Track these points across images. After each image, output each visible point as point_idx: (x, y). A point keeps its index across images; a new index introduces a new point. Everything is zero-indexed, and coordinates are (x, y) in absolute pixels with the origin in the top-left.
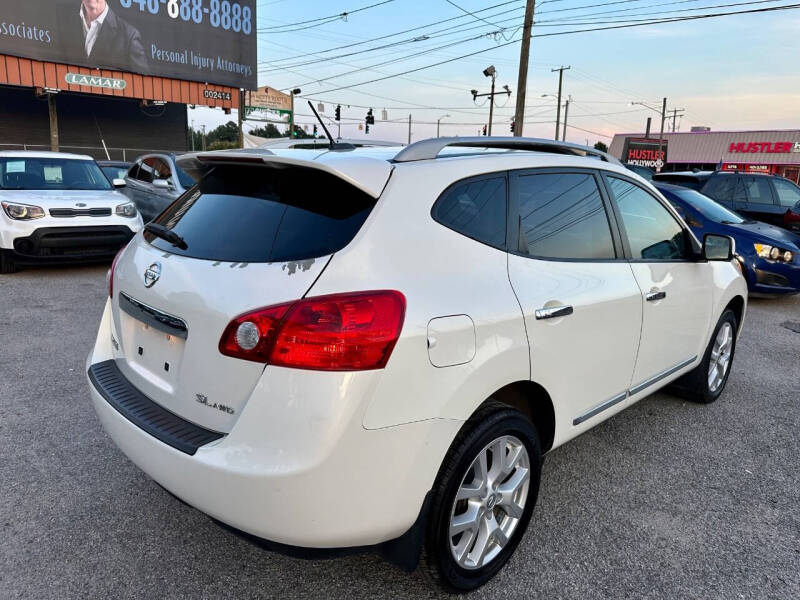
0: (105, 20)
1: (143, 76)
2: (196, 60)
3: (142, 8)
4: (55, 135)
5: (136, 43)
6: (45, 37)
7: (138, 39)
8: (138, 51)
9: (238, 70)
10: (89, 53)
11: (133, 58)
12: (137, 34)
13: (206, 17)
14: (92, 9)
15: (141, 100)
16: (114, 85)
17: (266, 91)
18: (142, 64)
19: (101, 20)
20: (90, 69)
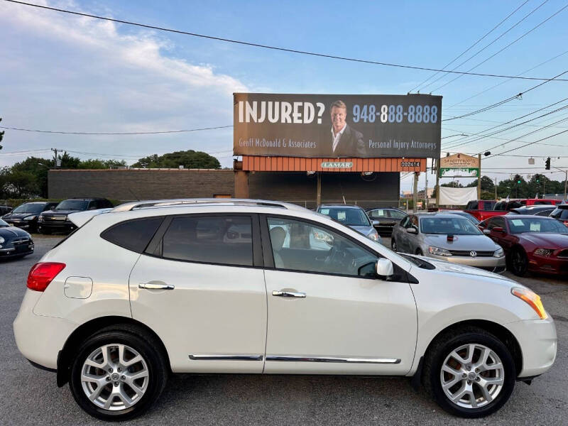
0: (344, 131)
1: (363, 158)
2: (396, 145)
3: (365, 121)
4: (319, 195)
5: (360, 141)
6: (313, 146)
7: (362, 139)
8: (361, 145)
9: (426, 147)
10: (334, 149)
11: (358, 149)
12: (361, 135)
13: (405, 118)
14: (337, 127)
15: (361, 172)
16: (346, 166)
17: (459, 157)
18: (363, 153)
19: (342, 132)
20: (334, 159)
